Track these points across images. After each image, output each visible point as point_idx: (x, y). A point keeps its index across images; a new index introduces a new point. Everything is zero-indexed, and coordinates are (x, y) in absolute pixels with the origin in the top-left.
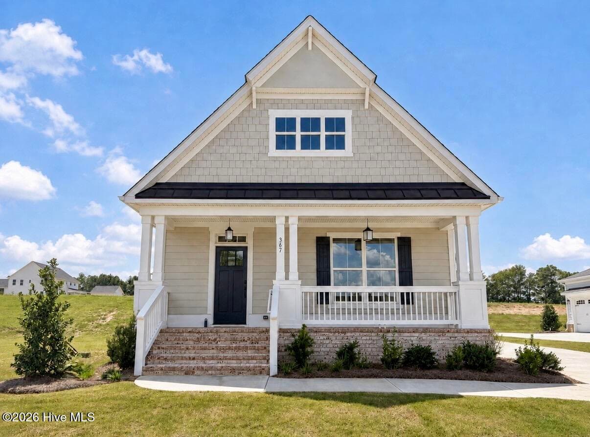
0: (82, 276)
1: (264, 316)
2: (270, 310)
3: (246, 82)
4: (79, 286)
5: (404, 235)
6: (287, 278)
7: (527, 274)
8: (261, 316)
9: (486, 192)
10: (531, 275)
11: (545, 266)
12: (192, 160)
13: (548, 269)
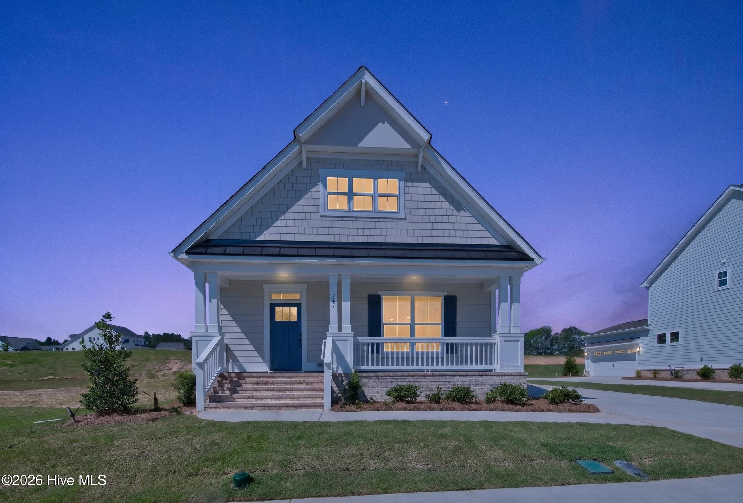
0: (146, 333)
1: (318, 364)
2: (324, 357)
3: (295, 137)
4: (145, 343)
5: (450, 294)
6: (340, 329)
7: (553, 333)
8: (315, 364)
9: (531, 254)
10: (557, 333)
11: (568, 327)
12: (241, 218)
13: (571, 329)
